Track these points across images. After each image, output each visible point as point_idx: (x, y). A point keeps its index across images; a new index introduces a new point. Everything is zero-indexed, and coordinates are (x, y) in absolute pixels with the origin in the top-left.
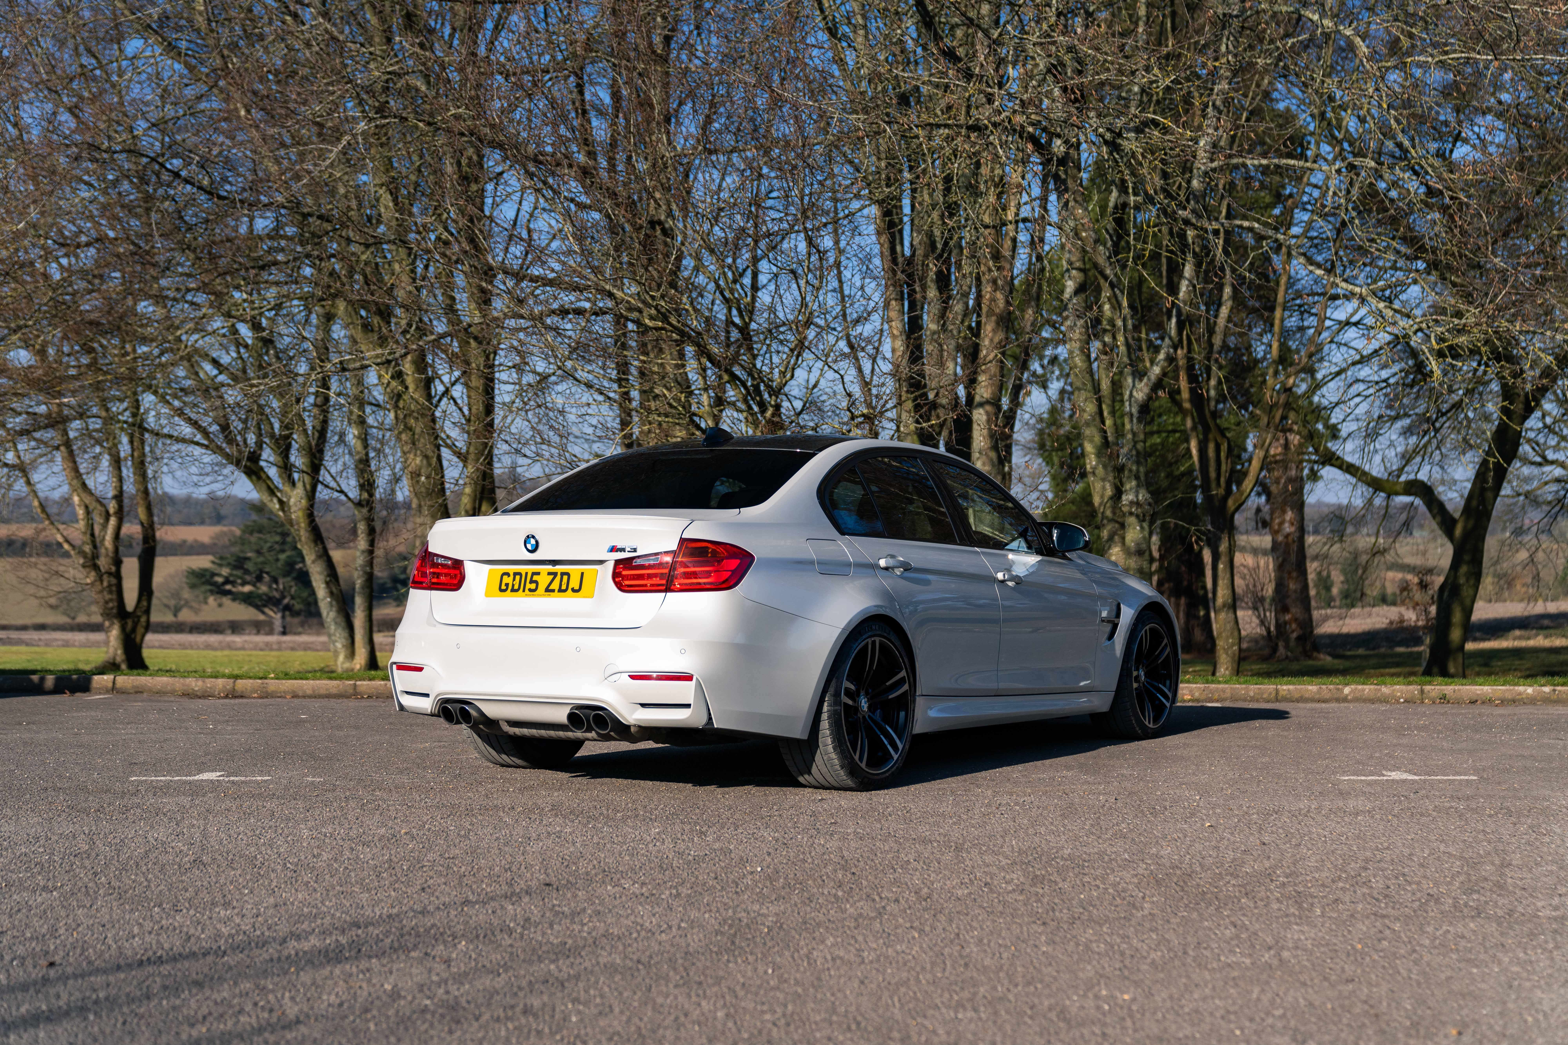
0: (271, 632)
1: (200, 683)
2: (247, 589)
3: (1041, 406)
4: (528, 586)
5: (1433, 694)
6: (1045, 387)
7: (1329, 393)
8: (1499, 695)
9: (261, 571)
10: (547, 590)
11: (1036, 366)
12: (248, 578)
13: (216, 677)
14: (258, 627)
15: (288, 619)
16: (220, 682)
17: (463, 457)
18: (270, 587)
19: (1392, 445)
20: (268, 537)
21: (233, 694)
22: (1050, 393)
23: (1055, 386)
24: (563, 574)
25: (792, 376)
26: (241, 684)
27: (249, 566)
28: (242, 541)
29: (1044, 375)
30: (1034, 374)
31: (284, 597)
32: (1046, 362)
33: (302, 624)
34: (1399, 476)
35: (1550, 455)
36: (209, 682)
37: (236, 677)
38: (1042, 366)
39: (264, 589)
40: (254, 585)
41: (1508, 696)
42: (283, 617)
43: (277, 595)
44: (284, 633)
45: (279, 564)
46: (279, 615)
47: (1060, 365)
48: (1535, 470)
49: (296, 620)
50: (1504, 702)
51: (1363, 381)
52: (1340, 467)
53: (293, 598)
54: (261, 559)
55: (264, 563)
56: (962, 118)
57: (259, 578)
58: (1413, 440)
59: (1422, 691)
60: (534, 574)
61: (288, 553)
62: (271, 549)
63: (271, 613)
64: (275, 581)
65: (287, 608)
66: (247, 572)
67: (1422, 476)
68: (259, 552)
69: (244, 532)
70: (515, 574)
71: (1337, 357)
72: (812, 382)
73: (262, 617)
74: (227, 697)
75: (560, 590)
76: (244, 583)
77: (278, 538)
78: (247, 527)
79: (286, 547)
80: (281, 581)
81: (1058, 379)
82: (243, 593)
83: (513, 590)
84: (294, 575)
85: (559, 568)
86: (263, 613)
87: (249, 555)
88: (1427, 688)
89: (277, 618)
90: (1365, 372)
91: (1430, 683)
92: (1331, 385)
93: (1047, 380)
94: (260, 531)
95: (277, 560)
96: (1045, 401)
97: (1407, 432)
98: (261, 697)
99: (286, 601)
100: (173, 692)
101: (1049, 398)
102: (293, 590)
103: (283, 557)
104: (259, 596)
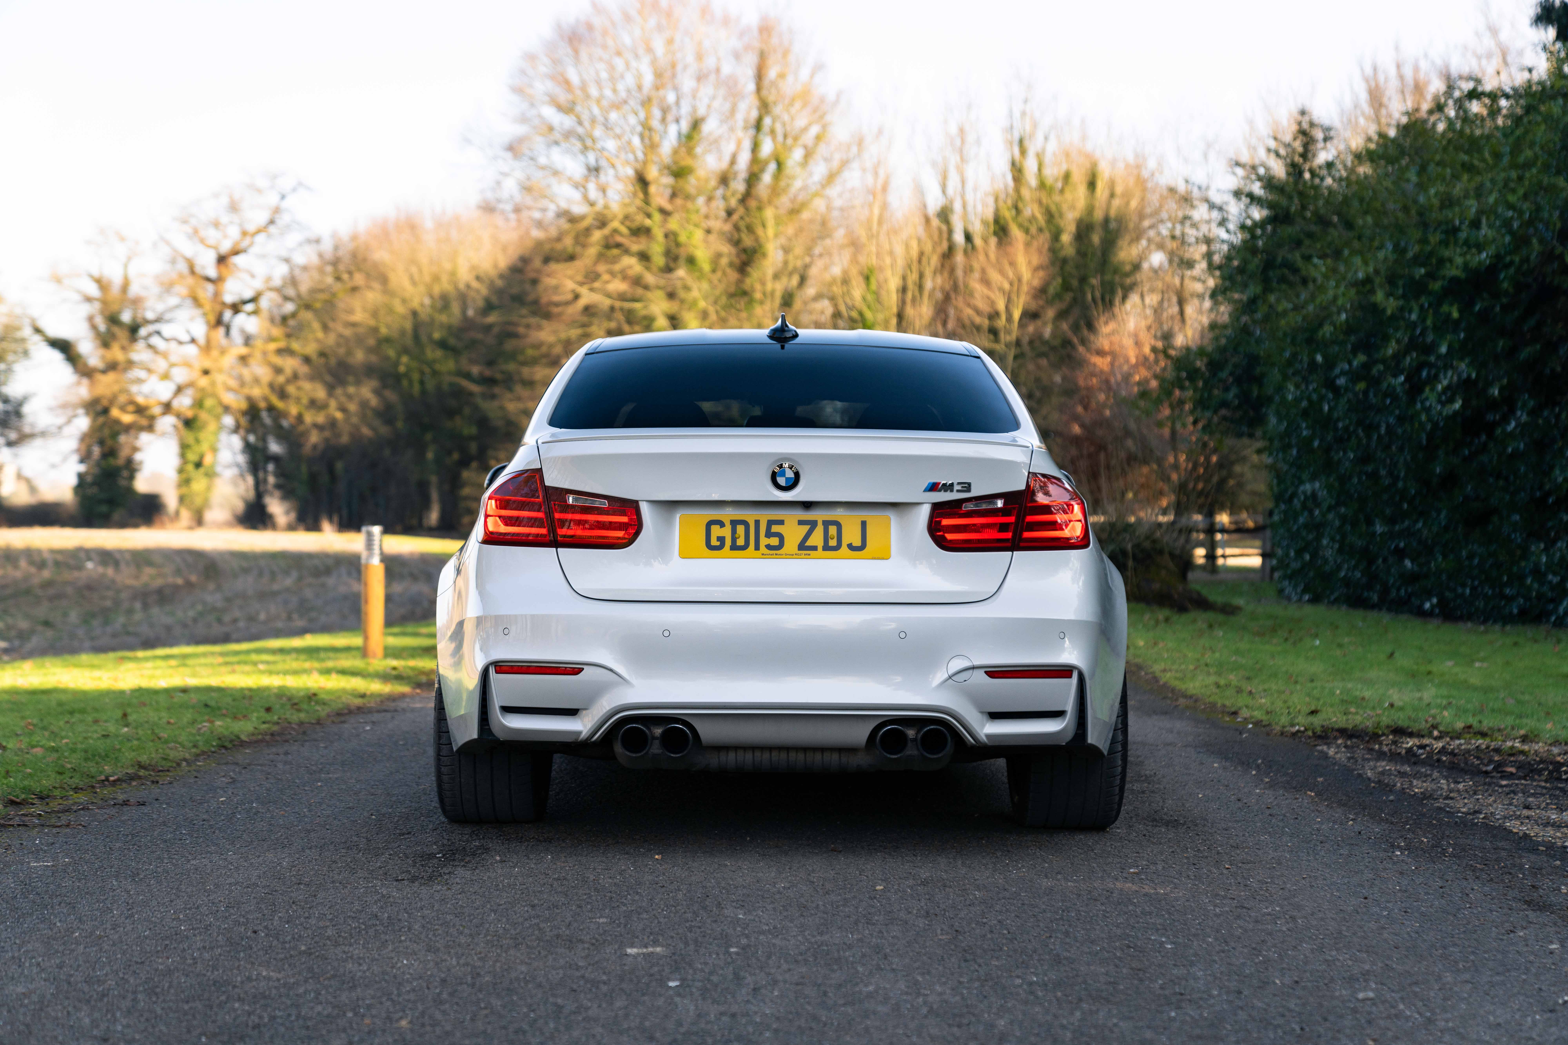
4: (764, 541)
10: (802, 546)
24: (827, 524)
60: (770, 523)
70: (734, 523)
75: (826, 548)
83: (734, 547)
85: (819, 515)
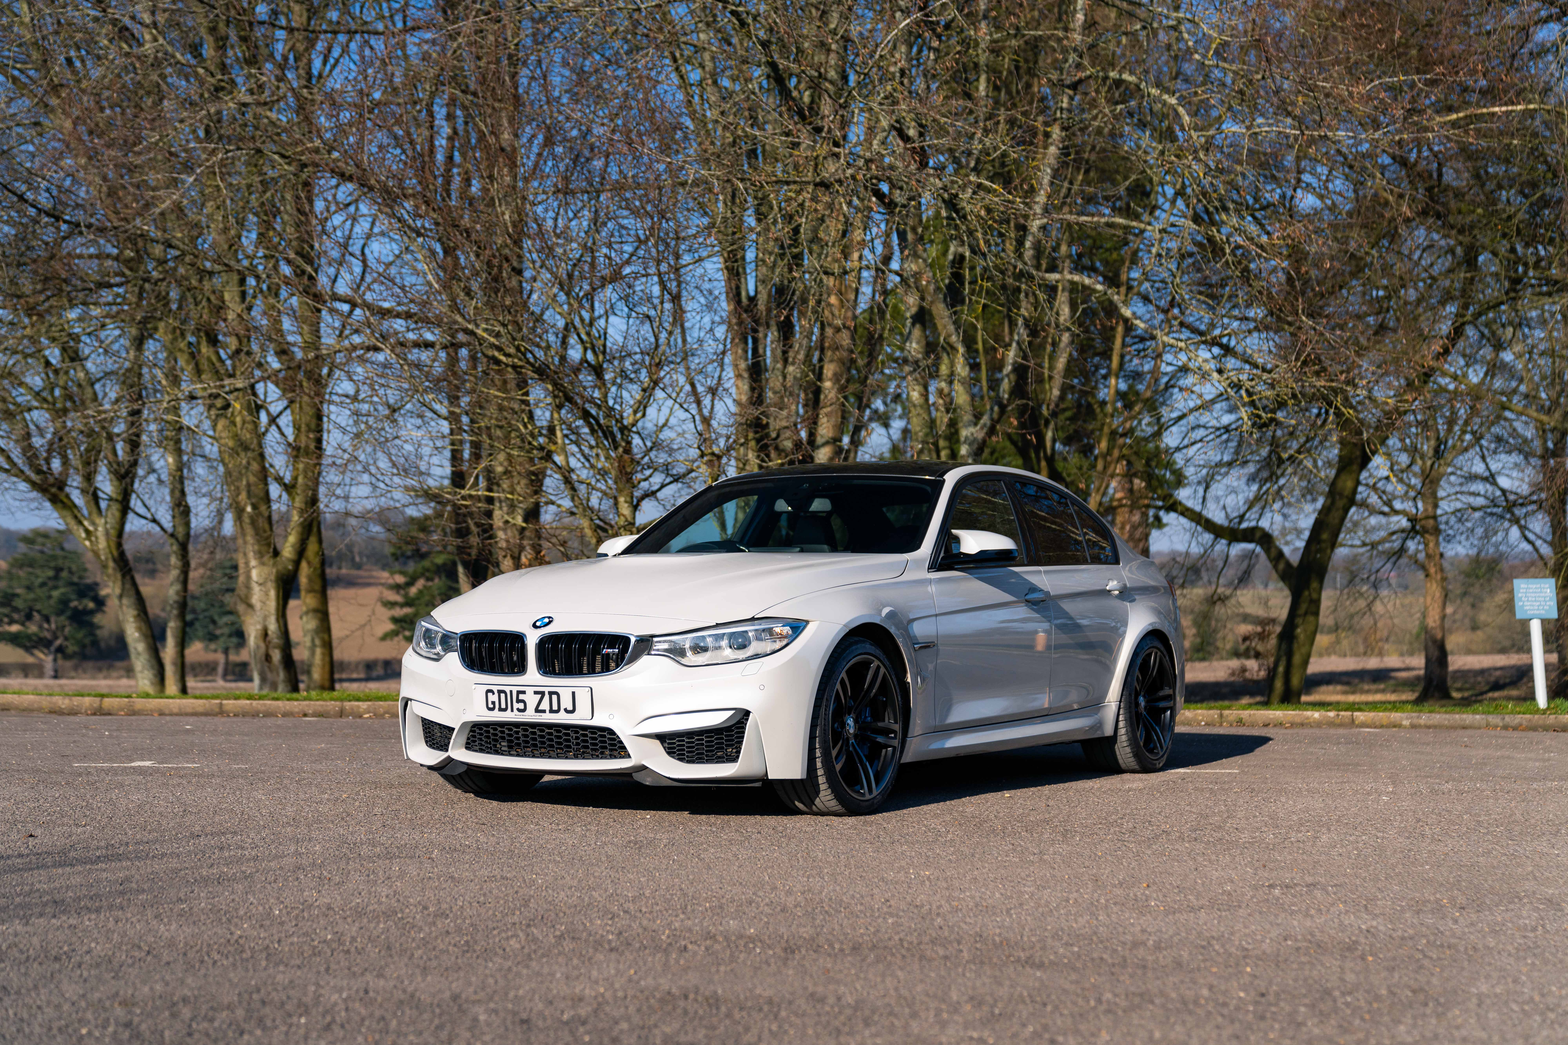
0: (41, 675)
1: (67, 701)
2: (15, 628)
3: (882, 445)
5: (1231, 718)
6: (886, 426)
7: (1171, 439)
8: (1289, 719)
9: (31, 609)
11: (878, 404)
12: (16, 616)
13: (82, 696)
14: (26, 670)
15: (60, 662)
16: (87, 700)
17: (289, 488)
18: (41, 627)
19: (1234, 491)
20: (38, 572)
21: (99, 712)
22: (892, 431)
23: (897, 425)
25: (644, 415)
26: (108, 702)
27: (18, 603)
28: (10, 576)
29: (885, 413)
30: (876, 411)
31: (56, 638)
32: (889, 400)
33: (76, 668)
34: (1240, 523)
35: (1398, 505)
36: (76, 701)
37: (102, 696)
38: (885, 403)
39: (33, 628)
40: (23, 624)
41: (1298, 720)
42: (55, 660)
43: (48, 635)
44: (56, 677)
45: (52, 602)
46: (50, 658)
47: (903, 403)
48: (1383, 520)
49: (69, 664)
50: (1293, 725)
51: (1204, 427)
52: (1182, 514)
53: (66, 639)
54: (31, 596)
55: (35, 600)
56: (810, 176)
57: (29, 617)
58: (1255, 487)
59: (1221, 716)
61: (62, 590)
62: (43, 585)
63: (42, 656)
64: (47, 619)
65: (60, 650)
66: (16, 610)
67: (1264, 524)
68: (29, 588)
69: (12, 565)
71: (1180, 402)
72: (661, 421)
73: (30, 659)
74: (94, 714)
76: (12, 622)
77: (51, 573)
78: (16, 560)
79: (61, 583)
80: (53, 619)
81: (901, 417)
82: (10, 633)
84: (69, 613)
86: (32, 654)
87: (19, 591)
88: (1226, 712)
89: (47, 660)
90: (1206, 418)
91: (1229, 708)
92: (1174, 429)
93: (888, 418)
94: (31, 565)
95: (50, 597)
96: (886, 440)
97: (1252, 479)
98: (127, 715)
99: (58, 642)
100: (40, 710)
101: (890, 437)
102: (67, 630)
103: (56, 594)
104: (29, 637)
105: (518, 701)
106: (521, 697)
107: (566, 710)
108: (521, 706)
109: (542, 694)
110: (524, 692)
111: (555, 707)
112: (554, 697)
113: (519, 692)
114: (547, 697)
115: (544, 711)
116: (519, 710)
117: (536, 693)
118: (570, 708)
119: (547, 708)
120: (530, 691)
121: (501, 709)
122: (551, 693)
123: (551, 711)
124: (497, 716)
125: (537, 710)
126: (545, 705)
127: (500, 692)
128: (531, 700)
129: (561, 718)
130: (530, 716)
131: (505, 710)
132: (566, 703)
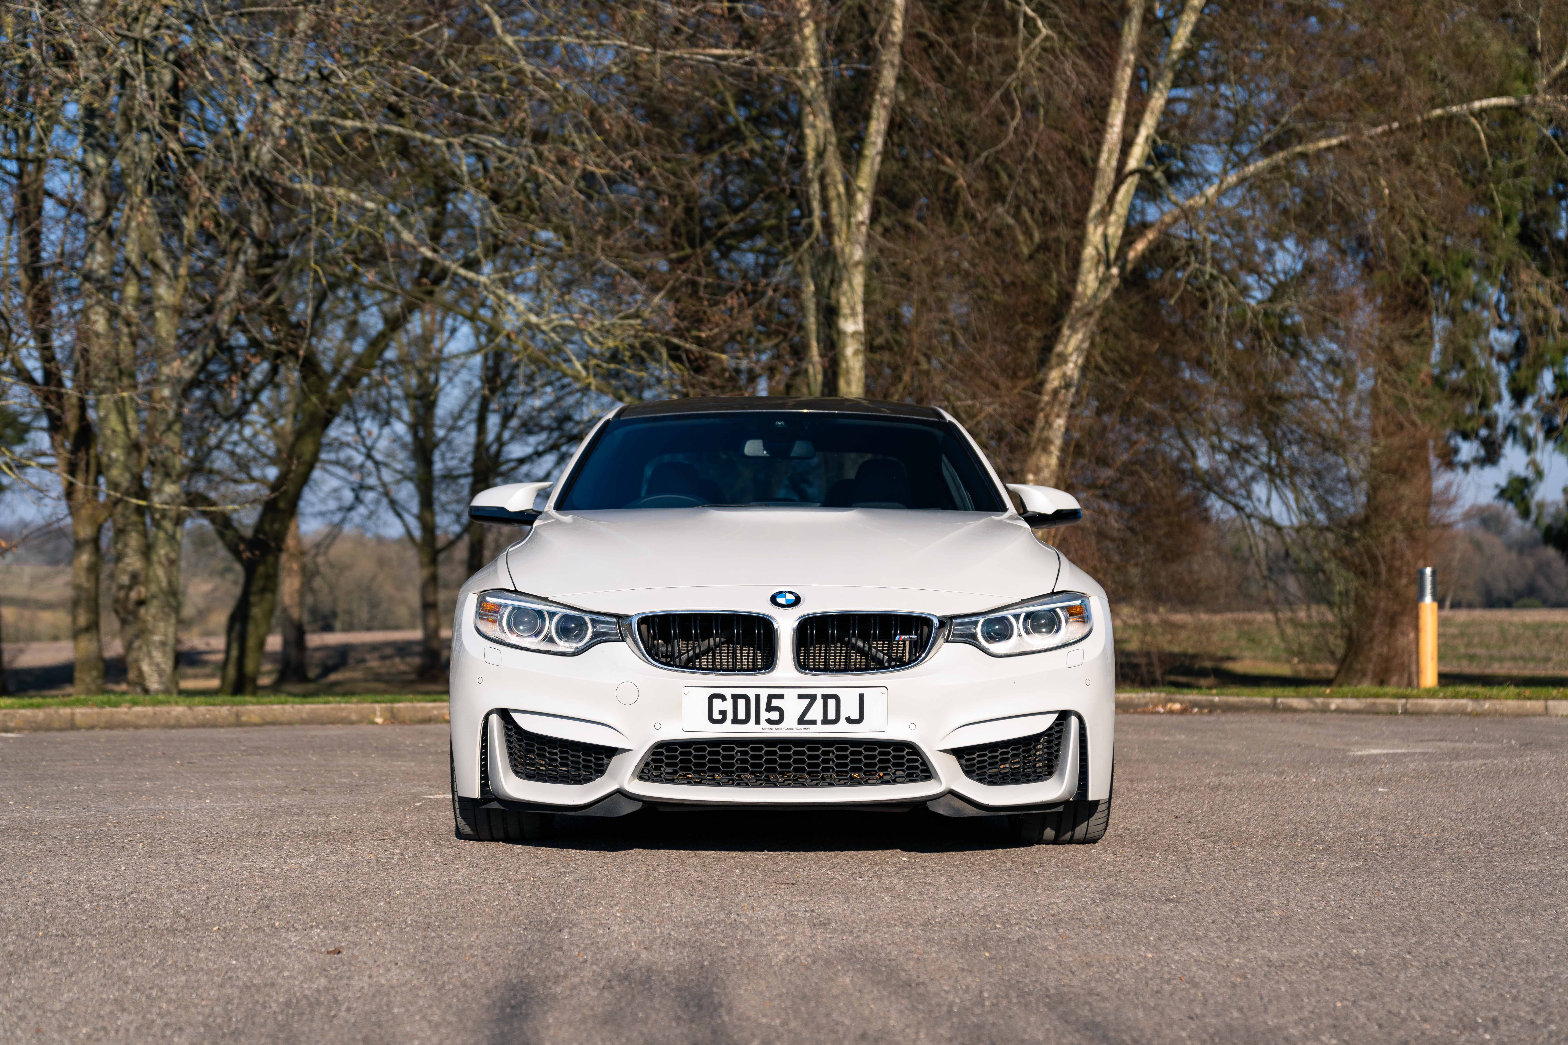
105: (769, 709)
106: (775, 703)
107: (849, 720)
108: (775, 716)
109: (813, 698)
110: (781, 697)
111: (832, 716)
112: (832, 703)
113: (771, 697)
114: (819, 702)
115: (813, 722)
116: (769, 721)
117: (800, 697)
118: (855, 716)
119: (819, 718)
120: (791, 695)
121: (735, 721)
122: (825, 697)
123: (826, 721)
124: (728, 730)
125: (802, 721)
126: (816, 713)
127: (735, 697)
128: (793, 707)
129: (842, 731)
130: (790, 729)
131: (746, 721)
132: (850, 709)
